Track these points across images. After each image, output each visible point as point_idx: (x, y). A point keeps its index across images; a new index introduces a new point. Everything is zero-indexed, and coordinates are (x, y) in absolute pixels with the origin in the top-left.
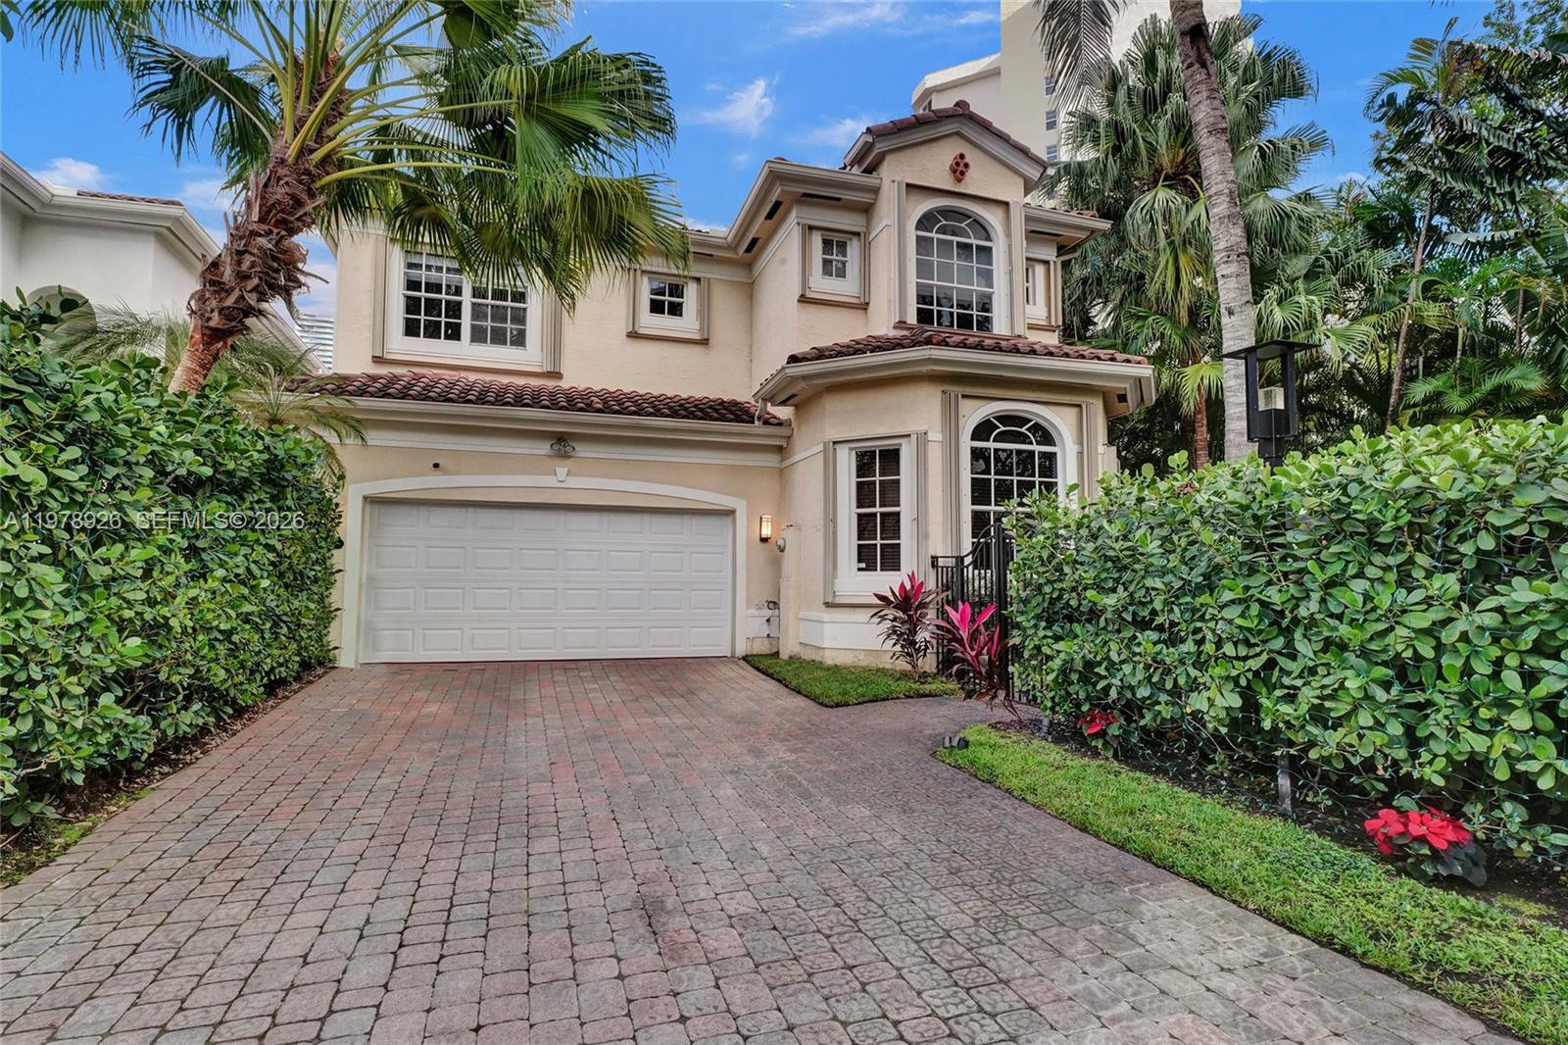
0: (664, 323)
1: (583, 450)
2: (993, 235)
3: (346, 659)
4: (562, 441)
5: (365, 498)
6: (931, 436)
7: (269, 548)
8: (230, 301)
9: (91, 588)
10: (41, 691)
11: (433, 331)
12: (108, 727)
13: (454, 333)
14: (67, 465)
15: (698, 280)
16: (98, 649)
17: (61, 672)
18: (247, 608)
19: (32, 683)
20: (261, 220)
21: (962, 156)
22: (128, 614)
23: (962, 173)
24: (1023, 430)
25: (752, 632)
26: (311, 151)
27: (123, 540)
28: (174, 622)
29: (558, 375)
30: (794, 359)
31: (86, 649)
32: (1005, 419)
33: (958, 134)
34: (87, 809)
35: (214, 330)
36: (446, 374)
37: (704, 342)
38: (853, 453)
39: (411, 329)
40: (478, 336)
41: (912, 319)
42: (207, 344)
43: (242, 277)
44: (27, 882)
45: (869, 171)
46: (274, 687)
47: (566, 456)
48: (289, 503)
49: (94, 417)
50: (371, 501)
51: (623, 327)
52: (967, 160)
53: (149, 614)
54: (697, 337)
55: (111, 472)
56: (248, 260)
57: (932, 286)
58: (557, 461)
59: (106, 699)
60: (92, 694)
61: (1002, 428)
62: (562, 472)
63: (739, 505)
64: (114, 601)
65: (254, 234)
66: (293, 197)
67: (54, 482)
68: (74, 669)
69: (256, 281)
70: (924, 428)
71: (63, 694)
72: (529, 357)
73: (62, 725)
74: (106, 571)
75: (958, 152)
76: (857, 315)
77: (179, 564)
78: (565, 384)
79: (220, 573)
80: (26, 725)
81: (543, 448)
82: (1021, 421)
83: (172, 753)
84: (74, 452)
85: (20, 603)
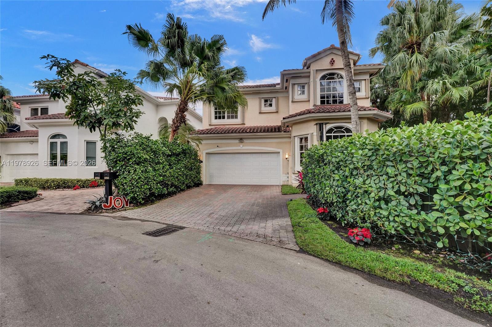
0: (269, 109)
1: (245, 141)
2: (343, 77)
3: (204, 183)
4: (241, 139)
5: (206, 153)
6: (314, 134)
7: (184, 164)
8: (176, 125)
9: (156, 170)
10: (151, 183)
11: (220, 118)
12: (159, 188)
13: (224, 118)
14: (152, 155)
15: (275, 97)
16: (157, 178)
17: (153, 181)
18: (180, 173)
19: (150, 182)
20: (179, 111)
21: (332, 59)
22: (161, 174)
23: (333, 63)
24: (342, 130)
25: (284, 180)
26: (186, 98)
27: (159, 164)
28: (167, 175)
29: (244, 124)
30: (284, 118)
31: (156, 178)
32: (336, 128)
33: (332, 53)
34: (159, 200)
35: (174, 130)
36: (222, 126)
37: (277, 112)
38: (299, 139)
39: (216, 118)
40: (228, 118)
41: (319, 103)
42: (173, 132)
43: (177, 121)
44: (151, 206)
45: (307, 68)
46: (189, 187)
47: (242, 142)
48: (187, 156)
49: (154, 149)
50: (207, 154)
51: (258, 112)
52: (334, 60)
53: (164, 174)
54: (275, 111)
55: (157, 155)
56: (178, 118)
57: (325, 94)
58: (241, 144)
59: (159, 185)
60: (157, 183)
61: (336, 130)
62: (241, 146)
63: (281, 151)
64: (159, 172)
65: (179, 114)
66: (184, 107)
67: (150, 158)
68: (154, 180)
69: (179, 121)
70: (312, 132)
71: (153, 183)
72: (238, 121)
73: (154, 187)
74: (157, 168)
75: (331, 58)
76: (307, 103)
77: (168, 167)
78: (245, 126)
79: (175, 168)
80: (150, 186)
81: (237, 141)
82: (341, 128)
83: (170, 194)
84: (152, 154)
85: (148, 172)
